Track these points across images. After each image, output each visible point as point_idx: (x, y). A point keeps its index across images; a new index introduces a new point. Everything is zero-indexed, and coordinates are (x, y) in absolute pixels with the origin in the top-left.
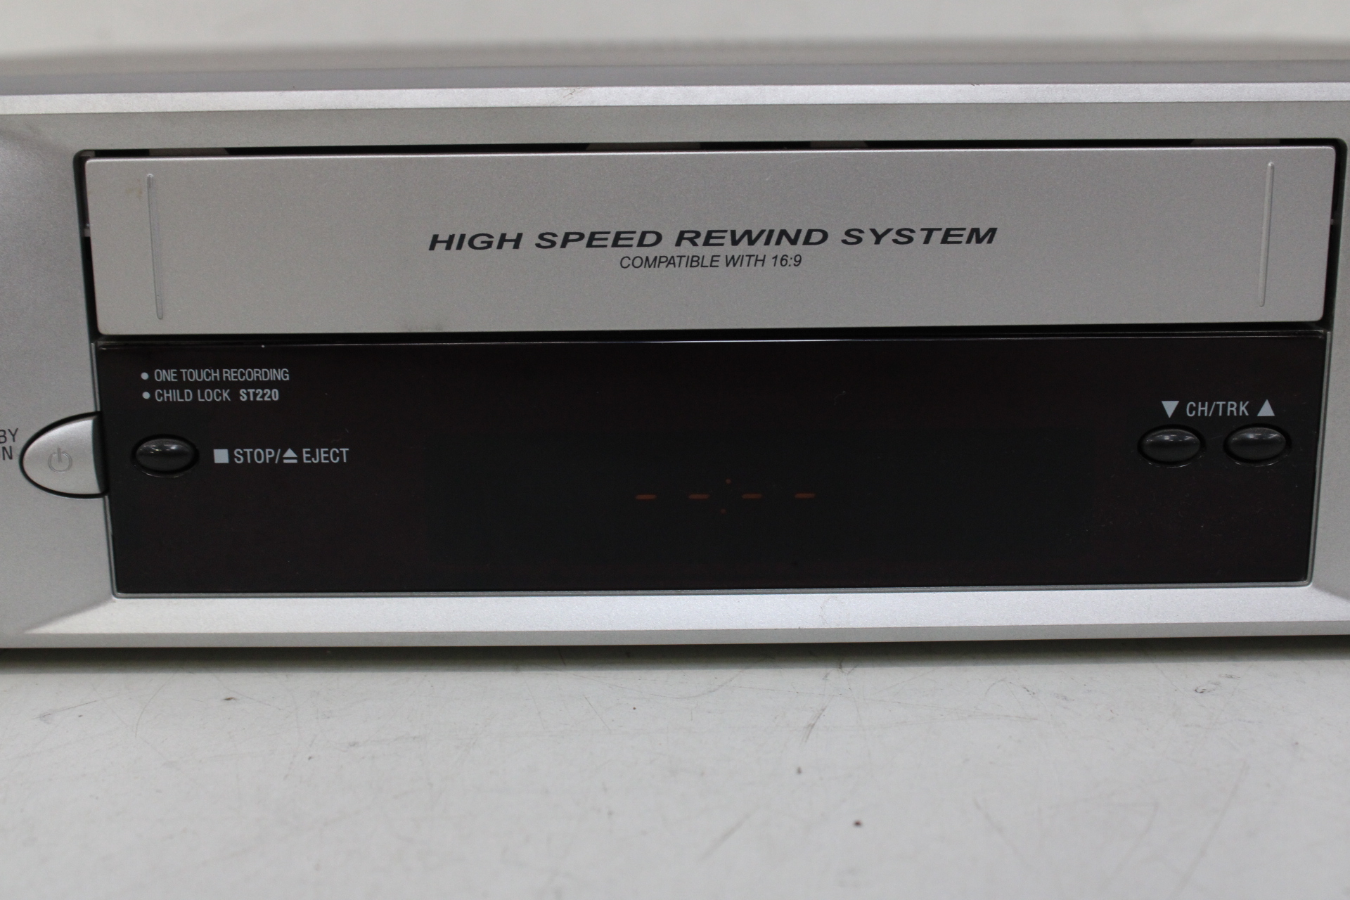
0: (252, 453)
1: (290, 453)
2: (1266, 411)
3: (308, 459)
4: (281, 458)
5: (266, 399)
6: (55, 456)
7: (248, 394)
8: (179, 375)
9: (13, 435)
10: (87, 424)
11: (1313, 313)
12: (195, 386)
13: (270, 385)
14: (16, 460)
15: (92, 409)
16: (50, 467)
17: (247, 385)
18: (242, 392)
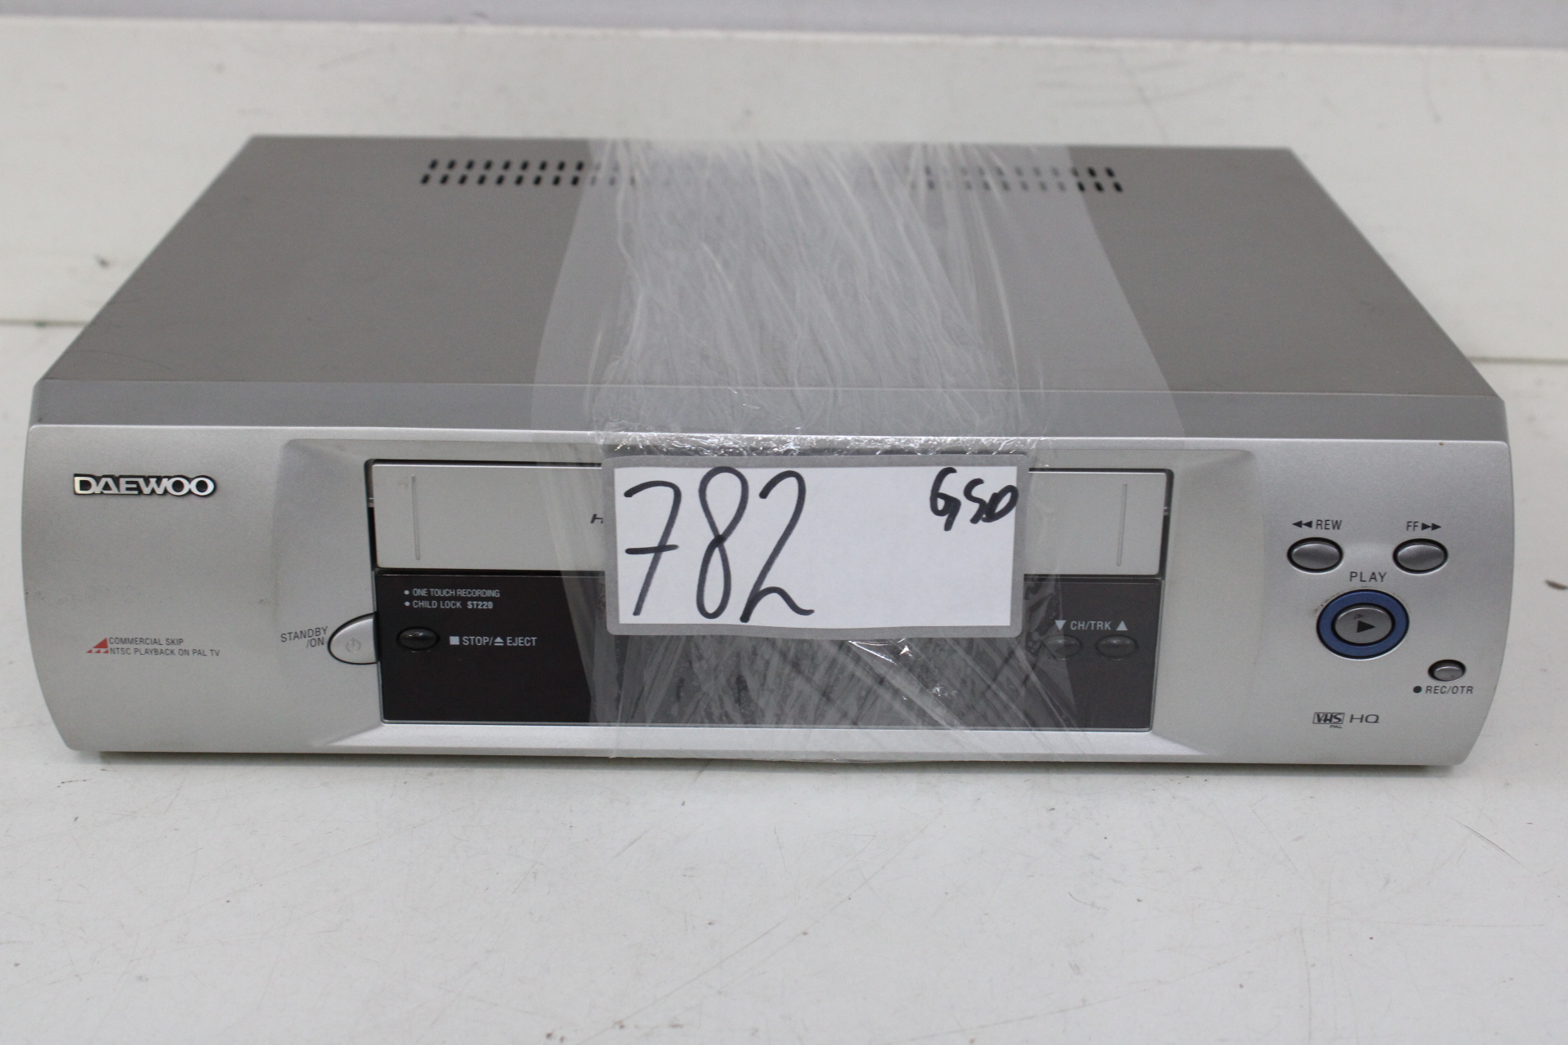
0: (474, 639)
1: (499, 640)
2: (1122, 627)
3: (510, 643)
4: (493, 642)
5: (485, 607)
6: (351, 642)
7: (473, 604)
8: (429, 593)
9: (325, 631)
10: (370, 621)
11: (1153, 570)
12: (439, 599)
13: (488, 599)
14: (325, 646)
15: (371, 611)
16: (347, 648)
17: (472, 599)
18: (469, 603)
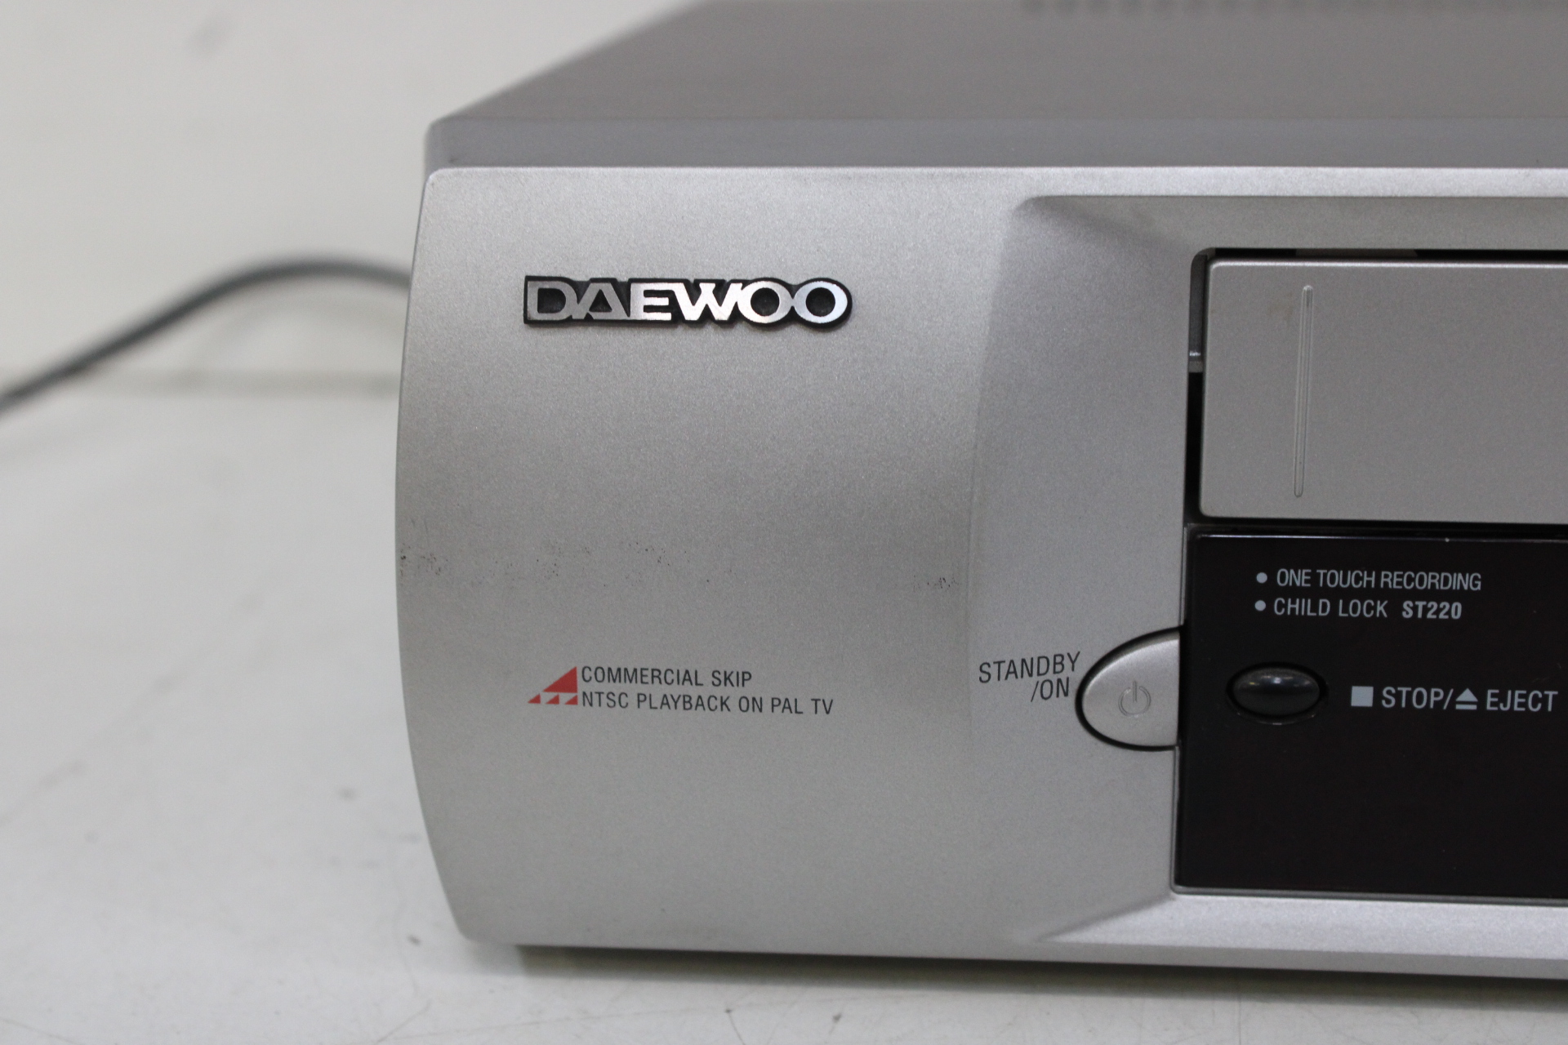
0: (1409, 694)
1: (1467, 695)
3: (1494, 704)
4: (1453, 702)
5: (1442, 616)
6: (1129, 691)
7: (1415, 609)
8: (1314, 579)
9: (1074, 659)
10: (1173, 644)
12: (1336, 594)
13: (1451, 596)
14: (1072, 697)
15: (1177, 621)
16: (1118, 708)
17: (1415, 595)
